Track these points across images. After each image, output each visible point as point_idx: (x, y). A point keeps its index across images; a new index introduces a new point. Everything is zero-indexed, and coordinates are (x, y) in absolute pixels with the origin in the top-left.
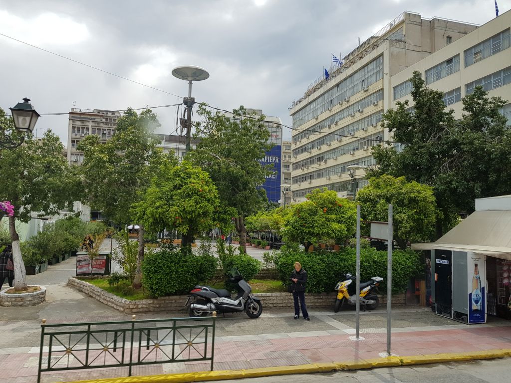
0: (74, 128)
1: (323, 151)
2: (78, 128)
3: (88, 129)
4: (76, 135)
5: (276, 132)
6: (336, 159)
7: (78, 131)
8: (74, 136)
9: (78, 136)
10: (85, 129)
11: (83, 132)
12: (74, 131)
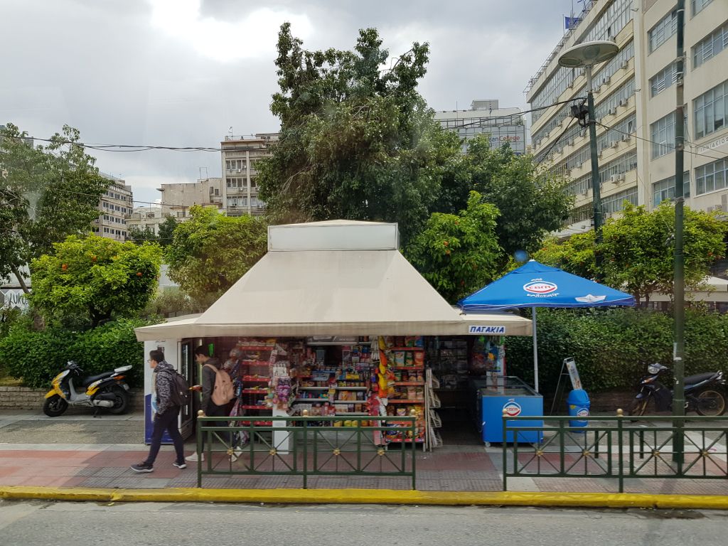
0: (228, 162)
1: (566, 155)
2: (233, 163)
3: (244, 161)
4: (231, 172)
5: (515, 132)
6: (581, 167)
7: (233, 165)
8: (229, 173)
9: (234, 173)
10: (242, 163)
11: (239, 167)
12: (228, 168)
